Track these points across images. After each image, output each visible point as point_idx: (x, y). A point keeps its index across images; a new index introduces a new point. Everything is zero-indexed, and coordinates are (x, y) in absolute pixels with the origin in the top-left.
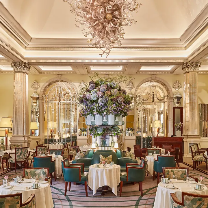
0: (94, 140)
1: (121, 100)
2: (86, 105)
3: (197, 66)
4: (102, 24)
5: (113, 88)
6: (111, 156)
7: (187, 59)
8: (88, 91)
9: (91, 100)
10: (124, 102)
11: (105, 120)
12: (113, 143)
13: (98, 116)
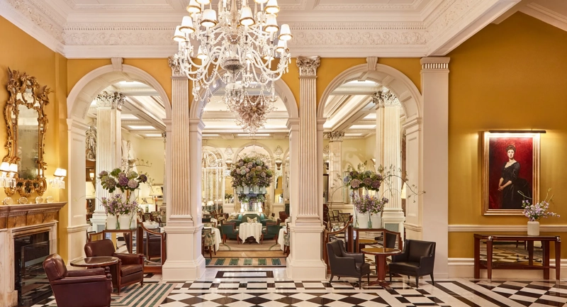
0: (242, 205)
1: (264, 175)
2: (236, 178)
3: (340, 135)
4: (249, 114)
5: (258, 165)
6: (256, 218)
7: (331, 129)
8: (238, 167)
9: (240, 175)
10: (266, 176)
11: (251, 190)
12: (258, 208)
13: (246, 187)
